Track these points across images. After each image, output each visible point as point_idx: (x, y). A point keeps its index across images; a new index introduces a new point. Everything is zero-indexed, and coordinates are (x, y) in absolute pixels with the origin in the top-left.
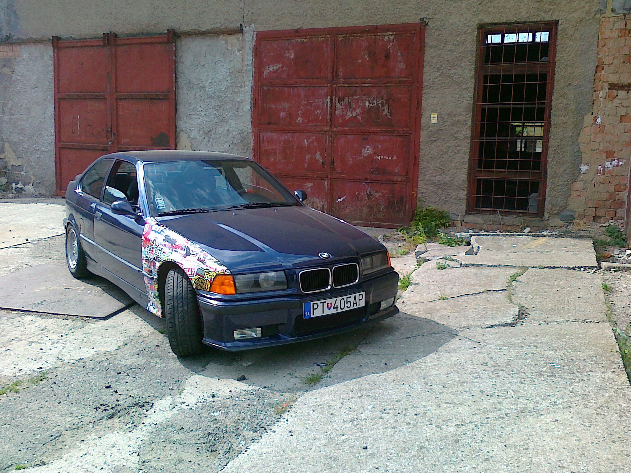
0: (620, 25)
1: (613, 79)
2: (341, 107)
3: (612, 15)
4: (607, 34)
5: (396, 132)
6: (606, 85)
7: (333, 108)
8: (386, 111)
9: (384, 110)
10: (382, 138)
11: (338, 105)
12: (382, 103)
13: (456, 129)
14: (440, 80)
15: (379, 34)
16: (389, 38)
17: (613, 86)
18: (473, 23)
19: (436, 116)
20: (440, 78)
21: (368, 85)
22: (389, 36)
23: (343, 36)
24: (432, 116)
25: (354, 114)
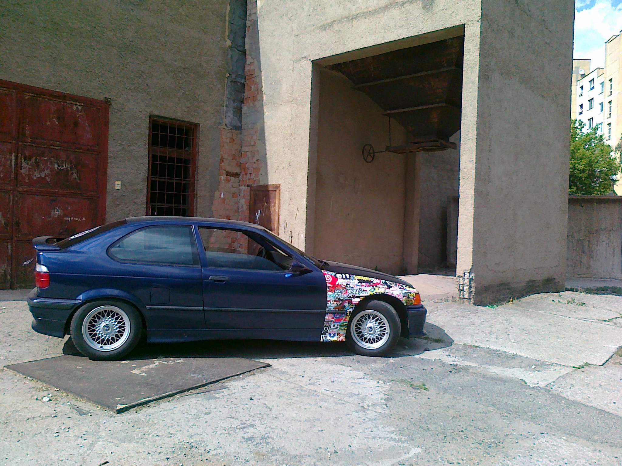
0: (229, 135)
1: (228, 169)
2: (28, 166)
3: (226, 128)
4: (224, 140)
5: (85, 195)
6: (224, 172)
7: (18, 166)
8: (75, 175)
9: (73, 174)
10: (71, 200)
11: (24, 164)
12: (71, 167)
13: (135, 196)
14: (122, 154)
15: (68, 101)
16: (77, 108)
17: (229, 174)
18: (146, 113)
19: (120, 183)
20: (122, 152)
21: (57, 148)
22: (77, 106)
23: (31, 94)
24: (116, 183)
25: (43, 176)
